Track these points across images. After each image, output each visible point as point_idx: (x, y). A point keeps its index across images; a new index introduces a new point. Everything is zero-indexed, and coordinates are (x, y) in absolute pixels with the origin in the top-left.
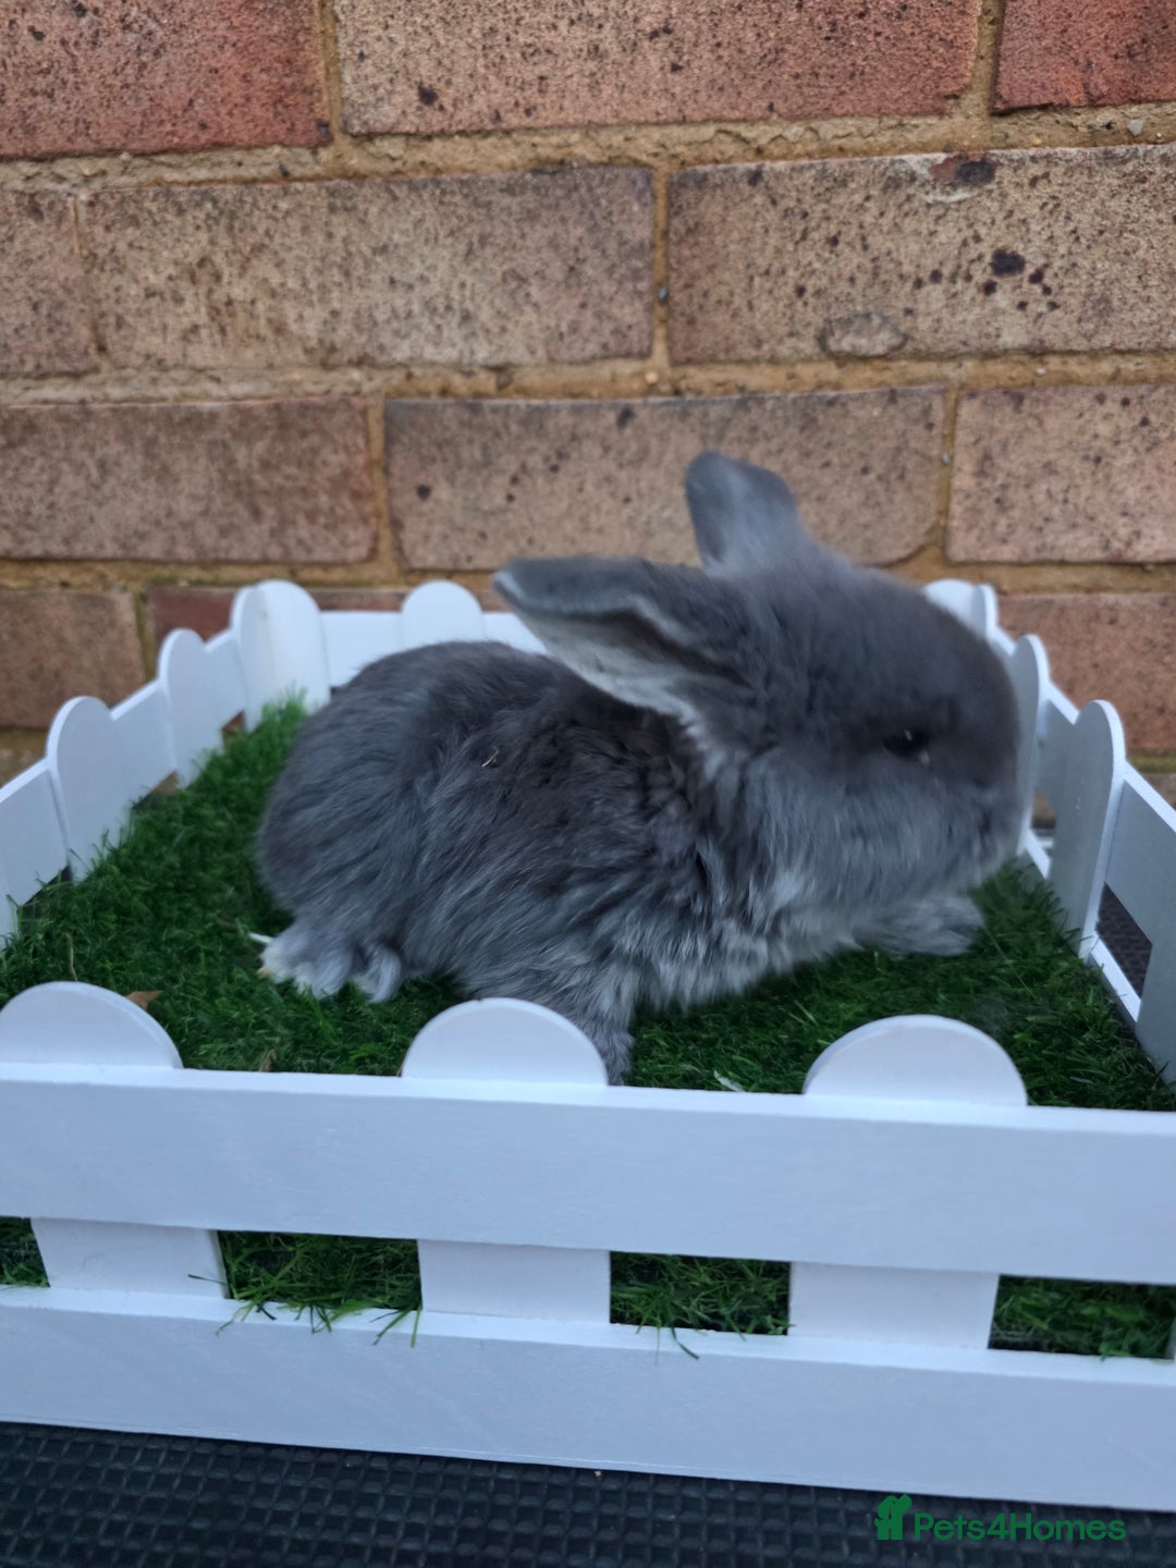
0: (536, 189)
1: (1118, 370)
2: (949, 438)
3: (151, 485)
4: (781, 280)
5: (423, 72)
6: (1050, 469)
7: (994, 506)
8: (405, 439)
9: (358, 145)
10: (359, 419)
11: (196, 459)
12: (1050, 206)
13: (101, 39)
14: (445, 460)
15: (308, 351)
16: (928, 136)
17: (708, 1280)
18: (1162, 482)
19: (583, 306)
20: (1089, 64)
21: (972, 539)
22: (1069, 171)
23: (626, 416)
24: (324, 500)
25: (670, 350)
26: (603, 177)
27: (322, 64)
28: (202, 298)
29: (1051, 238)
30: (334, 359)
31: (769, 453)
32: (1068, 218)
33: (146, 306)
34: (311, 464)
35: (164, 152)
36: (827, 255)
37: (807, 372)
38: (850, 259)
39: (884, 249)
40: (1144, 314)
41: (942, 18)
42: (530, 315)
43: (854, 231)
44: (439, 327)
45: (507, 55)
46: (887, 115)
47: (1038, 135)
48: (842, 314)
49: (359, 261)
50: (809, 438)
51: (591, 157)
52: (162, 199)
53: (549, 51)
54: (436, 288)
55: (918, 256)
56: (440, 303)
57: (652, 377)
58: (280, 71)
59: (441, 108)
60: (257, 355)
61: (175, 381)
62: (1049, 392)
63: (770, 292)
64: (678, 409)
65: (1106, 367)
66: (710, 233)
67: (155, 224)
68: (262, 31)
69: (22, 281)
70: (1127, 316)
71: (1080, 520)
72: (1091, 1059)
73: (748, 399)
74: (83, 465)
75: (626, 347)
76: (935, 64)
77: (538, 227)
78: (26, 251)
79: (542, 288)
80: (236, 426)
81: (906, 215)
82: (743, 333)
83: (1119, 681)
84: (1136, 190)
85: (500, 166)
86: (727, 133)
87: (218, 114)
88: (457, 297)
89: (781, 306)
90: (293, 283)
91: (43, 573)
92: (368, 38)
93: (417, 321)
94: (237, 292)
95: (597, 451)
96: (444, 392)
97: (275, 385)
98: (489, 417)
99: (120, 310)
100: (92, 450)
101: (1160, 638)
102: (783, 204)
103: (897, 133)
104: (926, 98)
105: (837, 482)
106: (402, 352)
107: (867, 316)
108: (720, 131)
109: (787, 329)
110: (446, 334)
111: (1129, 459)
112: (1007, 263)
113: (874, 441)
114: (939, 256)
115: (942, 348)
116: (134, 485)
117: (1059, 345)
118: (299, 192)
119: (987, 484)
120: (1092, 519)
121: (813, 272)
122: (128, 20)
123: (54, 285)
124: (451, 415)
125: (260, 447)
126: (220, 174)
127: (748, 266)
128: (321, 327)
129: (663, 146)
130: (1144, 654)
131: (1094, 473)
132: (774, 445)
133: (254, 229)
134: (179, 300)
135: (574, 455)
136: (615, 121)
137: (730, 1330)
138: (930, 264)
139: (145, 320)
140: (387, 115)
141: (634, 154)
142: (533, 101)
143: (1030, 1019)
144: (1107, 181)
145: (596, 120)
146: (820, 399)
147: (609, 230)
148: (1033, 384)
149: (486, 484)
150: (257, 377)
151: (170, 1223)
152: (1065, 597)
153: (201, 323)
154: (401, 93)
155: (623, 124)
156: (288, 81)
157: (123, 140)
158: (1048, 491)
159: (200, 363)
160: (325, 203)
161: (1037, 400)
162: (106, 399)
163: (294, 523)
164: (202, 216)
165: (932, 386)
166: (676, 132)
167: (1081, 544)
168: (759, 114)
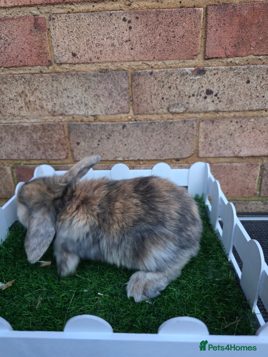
0: (101, 76)
1: (235, 115)
2: (198, 130)
3: (13, 142)
4: (158, 96)
5: (73, 49)
6: (221, 137)
7: (209, 145)
8: (73, 132)
9: (58, 66)
10: (62, 127)
11: (24, 137)
12: (218, 80)
14: (83, 136)
15: (49, 112)
16: (190, 64)
18: (246, 139)
19: (113, 102)
20: (226, 48)
21: (204, 152)
22: (222, 72)
23: (124, 126)
24: (55, 145)
25: (134, 111)
26: (116, 73)
27: (49, 47)
28: (23, 100)
29: (219, 87)
30: (55, 114)
31: (157, 134)
32: (222, 82)
33: (10, 102)
34: (51, 137)
35: (12, 67)
36: (168, 90)
37: (165, 116)
38: (174, 92)
39: (181, 89)
40: (240, 103)
41: (192, 38)
42: (101, 104)
43: (174, 85)
44: (80, 107)
45: (92, 46)
46: (181, 59)
47: (215, 64)
48: (172, 104)
50: (166, 131)
51: (113, 69)
52: (12, 78)
54: (78, 98)
55: (189, 91)
56: (80, 102)
57: (130, 118)
58: (39, 49)
59: (77, 57)
60: (37, 113)
61: (18, 119)
62: (220, 120)
63: (156, 99)
64: (136, 125)
65: (232, 114)
66: (142, 86)
67: (11, 84)
68: (34, 40)
70: (237, 104)
71: (228, 148)
73: (152, 123)
75: (123, 111)
76: (191, 48)
77: (102, 84)
79: (103, 98)
80: (33, 129)
81: (186, 82)
82: (150, 108)
83: (238, 182)
84: (237, 76)
85: (92, 70)
86: (144, 63)
87: (24, 59)
88: (84, 100)
89: (159, 101)
90: (44, 97)
92: (59, 42)
93: (74, 105)
94: (31, 99)
95: (118, 134)
96: (82, 121)
97: (42, 120)
98: (92, 127)
99: (3, 103)
101: (247, 173)
102: (158, 79)
103: (183, 63)
104: (189, 56)
105: (173, 140)
106: (71, 113)
107: (178, 104)
108: (143, 63)
109: (160, 107)
110: (81, 108)
111: (238, 134)
112: (209, 92)
113: (181, 131)
114: (194, 91)
115: (195, 111)
116: (9, 143)
117: (222, 110)
118: (45, 76)
119: (207, 140)
120: (230, 147)
121: (165, 94)
124: (83, 126)
125: (39, 134)
126: (26, 72)
127: (151, 93)
128: (52, 107)
129: (130, 66)
130: (243, 176)
131: (230, 138)
132: (158, 133)
133: (34, 85)
134: (17, 101)
135: (113, 135)
136: (118, 61)
138: (192, 93)
139: (9, 105)
140: (65, 59)
141: (123, 68)
142: (99, 56)
144: (231, 74)
145: (114, 60)
146: (168, 122)
147: (118, 85)
148: (216, 118)
149: (93, 142)
150: (37, 118)
152: (225, 164)
153: (23, 106)
154: (67, 54)
155: (121, 61)
156: (41, 51)
157: (2, 64)
158: (220, 142)
159: (24, 115)
160: (51, 79)
161: (217, 122)
163: (48, 151)
164: (22, 82)
165: (194, 119)
166: (133, 63)
167: (228, 153)
168: (151, 59)
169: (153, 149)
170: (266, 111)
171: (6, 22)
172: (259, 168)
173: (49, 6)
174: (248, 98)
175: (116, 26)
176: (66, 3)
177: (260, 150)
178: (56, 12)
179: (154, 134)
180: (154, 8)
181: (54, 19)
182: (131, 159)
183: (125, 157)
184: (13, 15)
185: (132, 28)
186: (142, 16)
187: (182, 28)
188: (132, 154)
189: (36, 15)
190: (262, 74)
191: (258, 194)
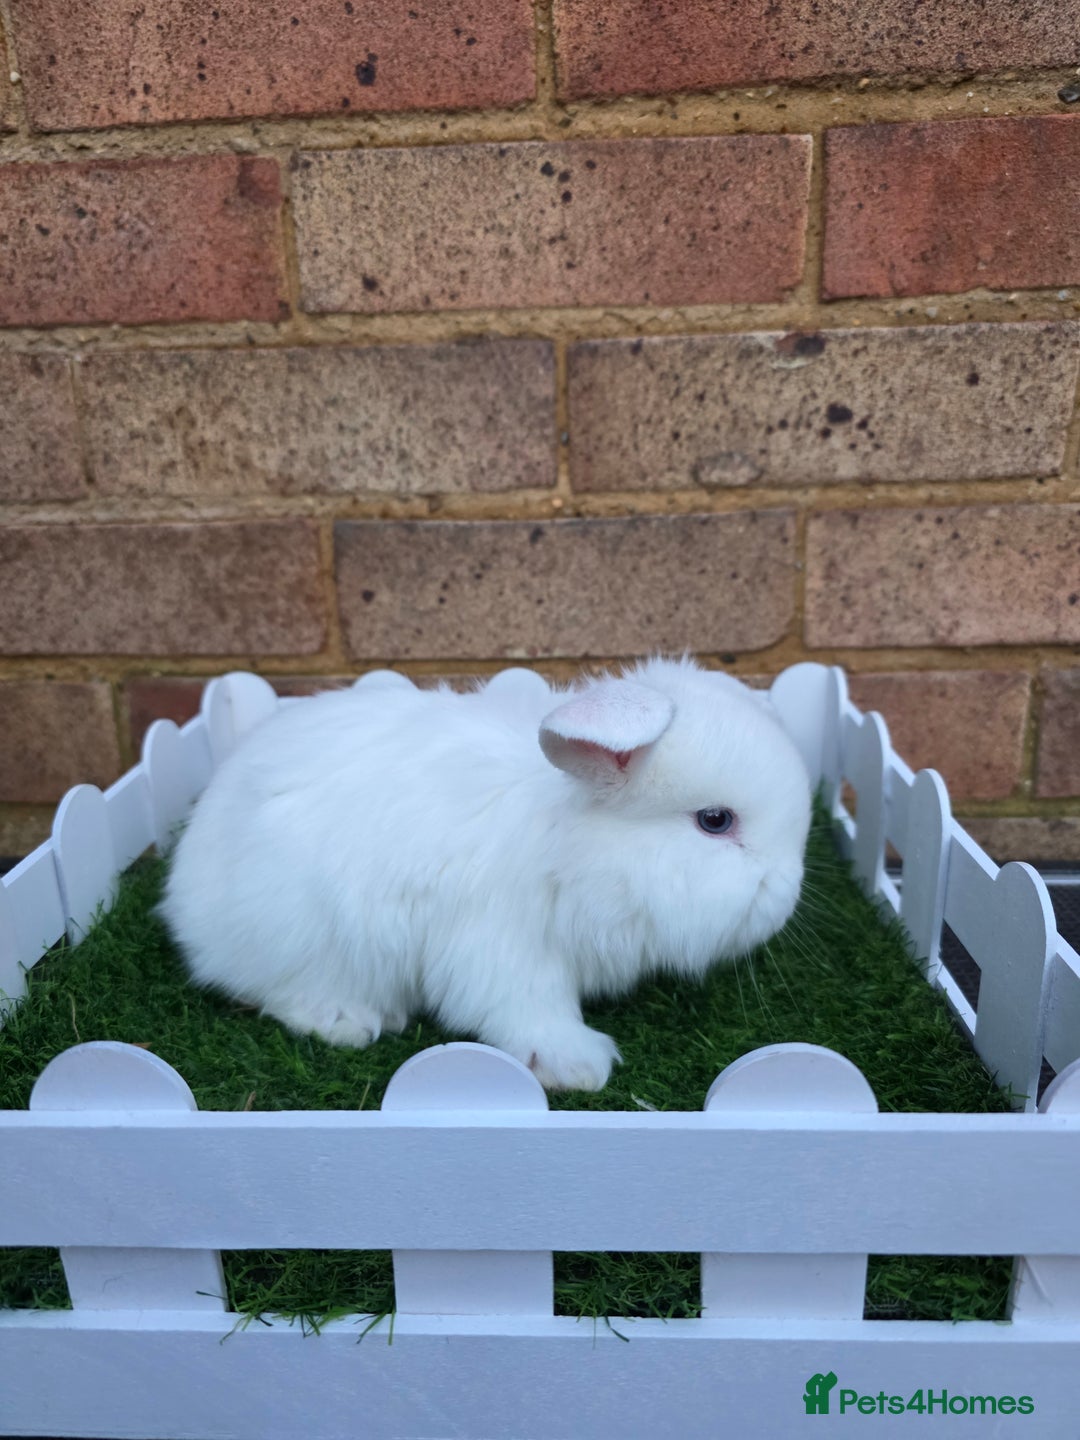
0: (460, 356)
1: (932, 496)
2: (801, 549)
3: (131, 592)
4: (660, 427)
5: (367, 266)
6: (883, 573)
7: (840, 603)
8: (352, 553)
9: (313, 321)
10: (313, 537)
11: (171, 570)
12: (870, 371)
13: (98, 235)
14: (386, 570)
15: (269, 482)
16: (772, 318)
17: (634, 1275)
18: (974, 582)
19: (500, 447)
20: (893, 266)
21: (824, 630)
22: (883, 345)
23: (537, 534)
24: (281, 603)
25: (572, 481)
26: (513, 349)
27: (283, 258)
28: (179, 439)
29: (872, 396)
31: (655, 563)
32: (884, 380)
33: (130, 446)
34: (271, 573)
35: (149, 323)
36: (695, 408)
37: (684, 499)
38: (715, 411)
39: (741, 404)
40: (949, 453)
41: (778, 231)
42: (456, 454)
43: (716, 390)
44: (380, 463)
45: (435, 254)
46: (738, 302)
47: (857, 318)
48: (708, 452)
49: (313, 411)
50: (687, 550)
51: (504, 332)
52: (146, 361)
53: (468, 252)
54: (377, 432)
55: (768, 409)
56: (381, 444)
57: (557, 503)
58: (248, 263)
59: (382, 293)
60: (225, 486)
61: (154, 507)
62: (878, 513)
63: (652, 436)
64: (580, 528)
65: (922, 493)
66: (602, 391)
67: (141, 380)
68: (234, 232)
69: (23, 426)
70: (935, 454)
71: (910, 613)
72: (939, 1070)
73: (637, 519)
74: (70, 576)
75: (535, 479)
76: (774, 265)
77: (462, 386)
78: (28, 401)
79: (465, 433)
80: (206, 543)
81: (757, 378)
82: (631, 468)
83: (952, 741)
84: (935, 359)
85: (430, 338)
86: (612, 315)
87: (195, 295)
88: (395, 440)
89: (661, 447)
90: (257, 428)
91: (32, 667)
92: (322, 239)
93: (362, 458)
94: (209, 435)
95: (514, 563)
96: (385, 515)
97: (241, 509)
98: (424, 535)
99: (107, 449)
100: (79, 564)
101: (981, 707)
102: (660, 369)
103: (747, 316)
104: (768, 290)
105: (711, 585)
106: (349, 483)
107: (730, 455)
109: (666, 465)
110: (386, 468)
111: (944, 565)
112: (838, 414)
113: (740, 552)
114: (784, 409)
115: (791, 479)
116: (116, 593)
117: (884, 476)
118: (262, 357)
119: (834, 585)
120: (919, 612)
121: (685, 421)
122: (122, 221)
123: (51, 429)
124: (391, 533)
125: (227, 560)
126: (197, 341)
127: (633, 417)
128: (280, 463)
129: (562, 324)
130: (970, 720)
131: (918, 576)
132: (659, 557)
133: (224, 385)
134: (159, 441)
135: (495, 565)
136: (522, 305)
137: (654, 1315)
138: (778, 415)
139: (129, 457)
140: (338, 297)
141: (537, 328)
142: (456, 289)
143: (889, 1037)
144: (912, 352)
145: (508, 304)
146: (695, 520)
147: (520, 388)
148: (865, 507)
149: (421, 588)
150: (225, 503)
151: (184, 1245)
152: (902, 675)
153: (177, 459)
154: (350, 281)
155: (529, 308)
156: (255, 271)
157: (115, 314)
158: (883, 590)
159: (176, 492)
160: (285, 365)
161: (869, 521)
162: (93, 520)
163: (255, 622)
164: (180, 374)
165: (785, 509)
166: (572, 314)
167: (911, 632)
168: (637, 300)
169: (638, 617)
170: (1041, 481)
171: (143, 171)
172: (1027, 691)
173: (291, 124)
174: (974, 435)
175: (520, 189)
176: (352, 115)
177: (1025, 622)
178: (315, 143)
179: (644, 563)
180: (648, 135)
181: (307, 165)
182: (557, 653)
183: (536, 645)
184: (167, 150)
185: (574, 197)
186: (607, 158)
187: (740, 199)
188: (565, 636)
189: (247, 153)
190: (1022, 354)
191: (1027, 790)
